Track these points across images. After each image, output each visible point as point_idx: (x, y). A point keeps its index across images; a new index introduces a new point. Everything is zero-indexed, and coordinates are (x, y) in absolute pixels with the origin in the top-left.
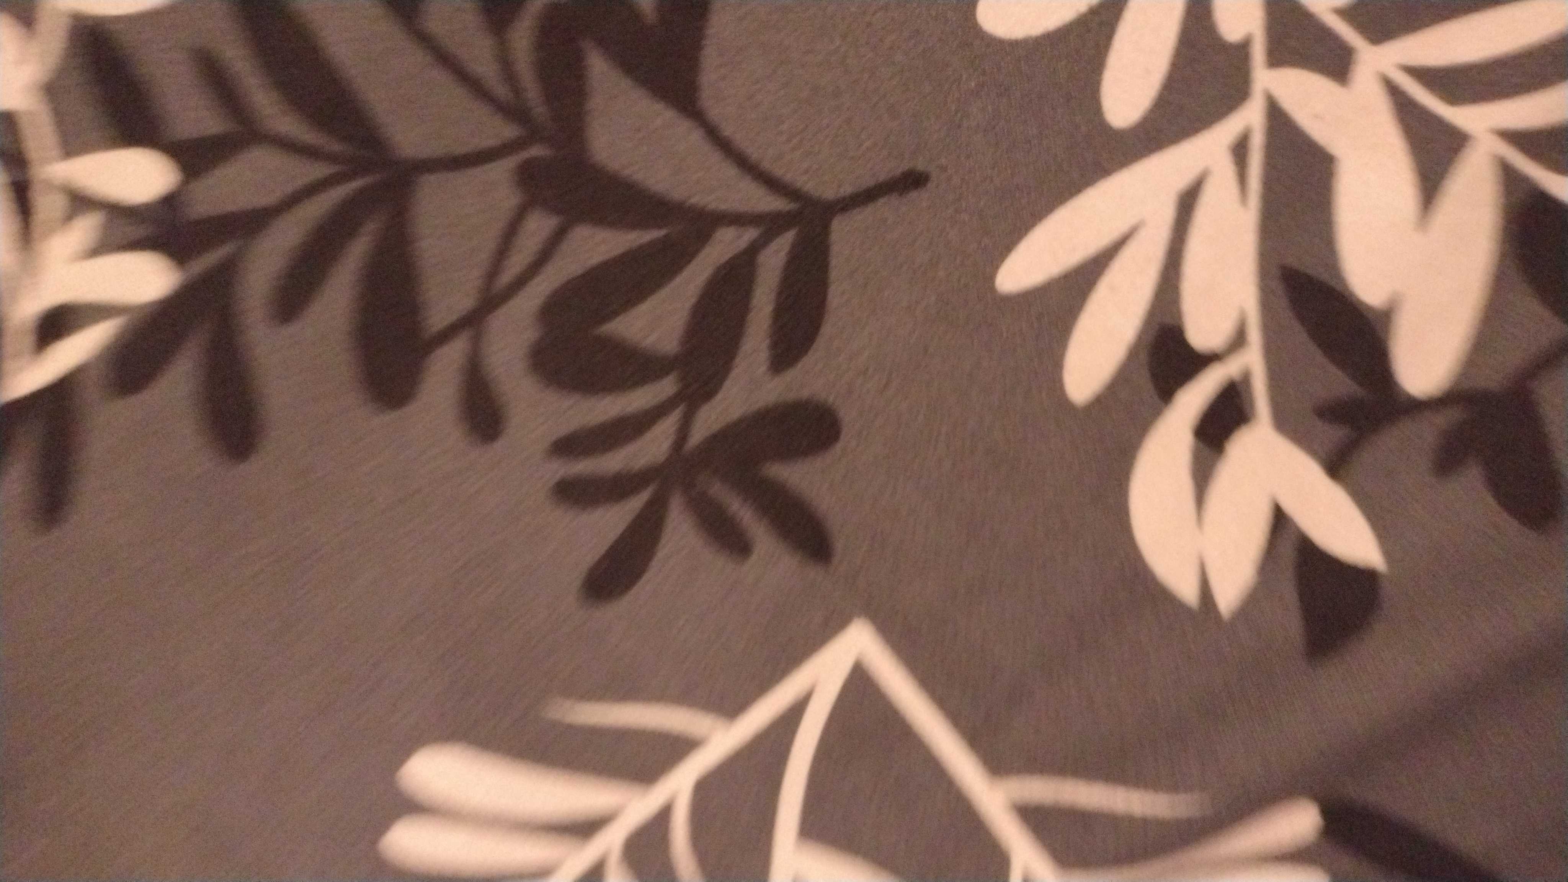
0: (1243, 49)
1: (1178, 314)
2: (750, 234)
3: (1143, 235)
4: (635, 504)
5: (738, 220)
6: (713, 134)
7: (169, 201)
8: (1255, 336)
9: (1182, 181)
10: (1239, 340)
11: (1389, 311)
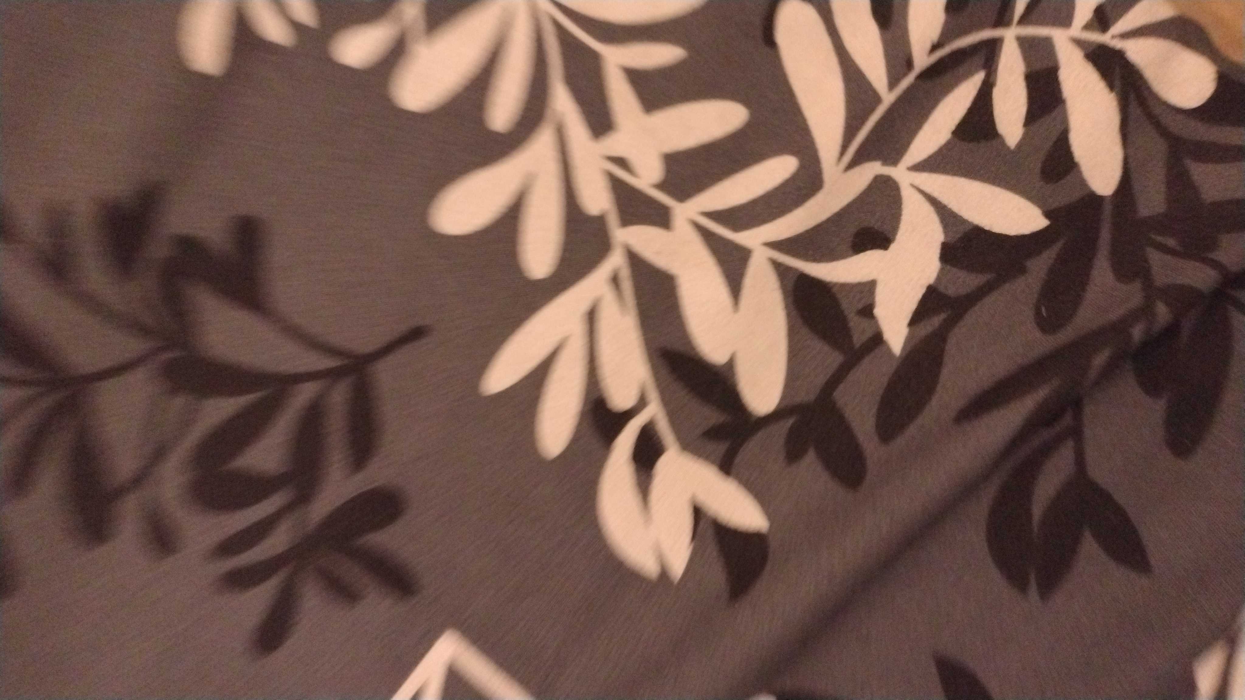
0: (603, 217)
2: (320, 385)
8: (653, 396)
9: (584, 307)
10: (642, 404)
11: (730, 365)
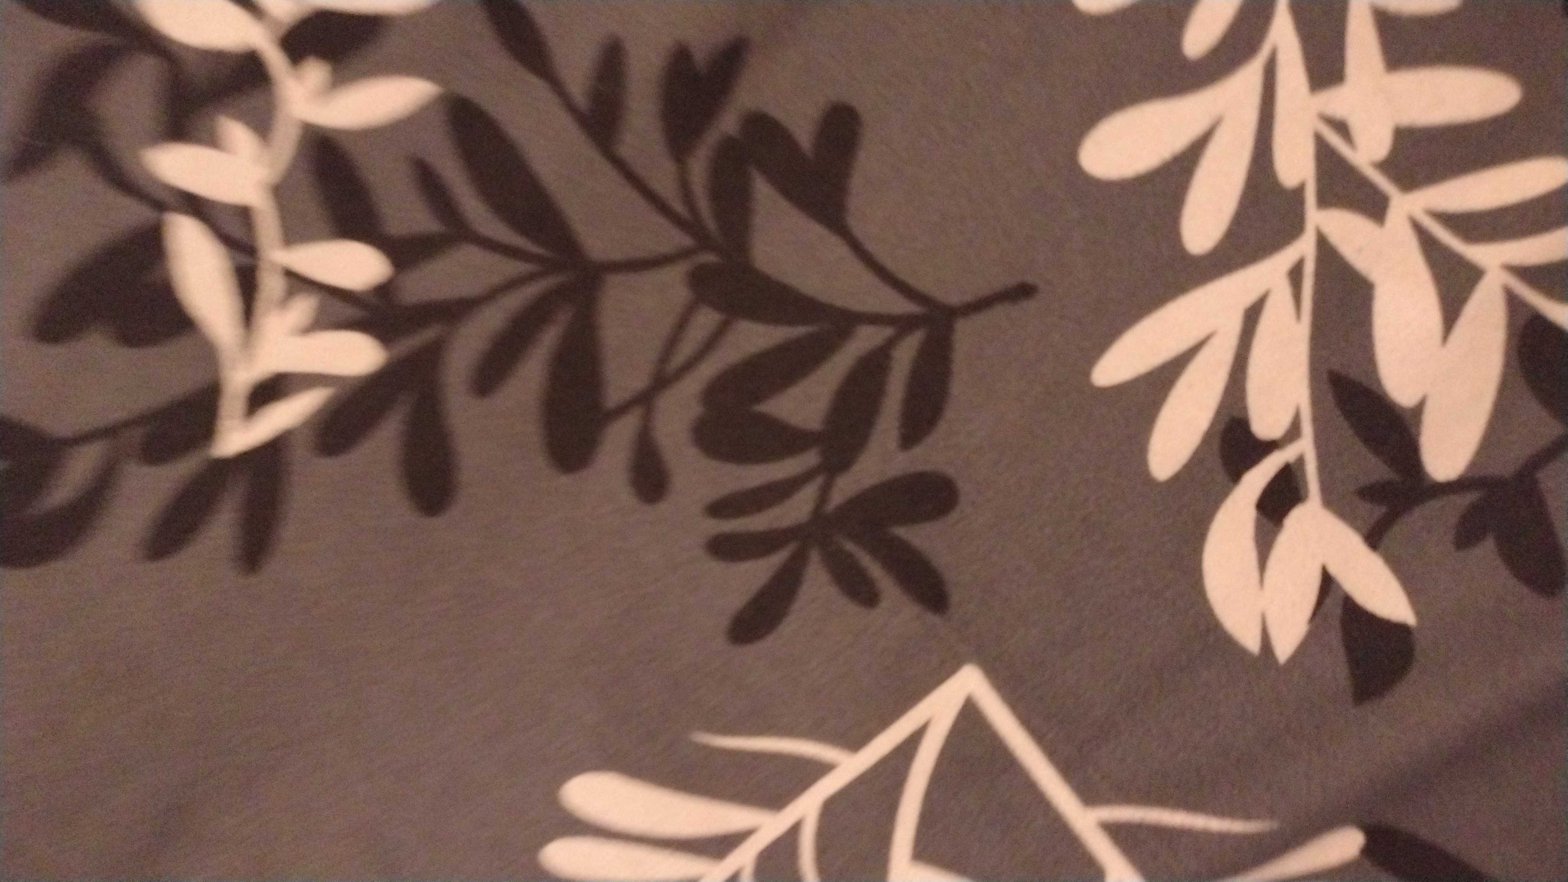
0: (1299, 192)
1: (1245, 409)
2: (888, 332)
3: (1214, 342)
4: (777, 559)
5: (875, 319)
6: (857, 247)
7: (383, 290)
8: (1307, 428)
9: (1249, 299)
10: (1293, 432)
11: (1418, 410)
